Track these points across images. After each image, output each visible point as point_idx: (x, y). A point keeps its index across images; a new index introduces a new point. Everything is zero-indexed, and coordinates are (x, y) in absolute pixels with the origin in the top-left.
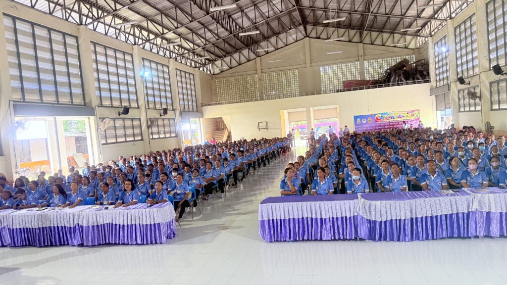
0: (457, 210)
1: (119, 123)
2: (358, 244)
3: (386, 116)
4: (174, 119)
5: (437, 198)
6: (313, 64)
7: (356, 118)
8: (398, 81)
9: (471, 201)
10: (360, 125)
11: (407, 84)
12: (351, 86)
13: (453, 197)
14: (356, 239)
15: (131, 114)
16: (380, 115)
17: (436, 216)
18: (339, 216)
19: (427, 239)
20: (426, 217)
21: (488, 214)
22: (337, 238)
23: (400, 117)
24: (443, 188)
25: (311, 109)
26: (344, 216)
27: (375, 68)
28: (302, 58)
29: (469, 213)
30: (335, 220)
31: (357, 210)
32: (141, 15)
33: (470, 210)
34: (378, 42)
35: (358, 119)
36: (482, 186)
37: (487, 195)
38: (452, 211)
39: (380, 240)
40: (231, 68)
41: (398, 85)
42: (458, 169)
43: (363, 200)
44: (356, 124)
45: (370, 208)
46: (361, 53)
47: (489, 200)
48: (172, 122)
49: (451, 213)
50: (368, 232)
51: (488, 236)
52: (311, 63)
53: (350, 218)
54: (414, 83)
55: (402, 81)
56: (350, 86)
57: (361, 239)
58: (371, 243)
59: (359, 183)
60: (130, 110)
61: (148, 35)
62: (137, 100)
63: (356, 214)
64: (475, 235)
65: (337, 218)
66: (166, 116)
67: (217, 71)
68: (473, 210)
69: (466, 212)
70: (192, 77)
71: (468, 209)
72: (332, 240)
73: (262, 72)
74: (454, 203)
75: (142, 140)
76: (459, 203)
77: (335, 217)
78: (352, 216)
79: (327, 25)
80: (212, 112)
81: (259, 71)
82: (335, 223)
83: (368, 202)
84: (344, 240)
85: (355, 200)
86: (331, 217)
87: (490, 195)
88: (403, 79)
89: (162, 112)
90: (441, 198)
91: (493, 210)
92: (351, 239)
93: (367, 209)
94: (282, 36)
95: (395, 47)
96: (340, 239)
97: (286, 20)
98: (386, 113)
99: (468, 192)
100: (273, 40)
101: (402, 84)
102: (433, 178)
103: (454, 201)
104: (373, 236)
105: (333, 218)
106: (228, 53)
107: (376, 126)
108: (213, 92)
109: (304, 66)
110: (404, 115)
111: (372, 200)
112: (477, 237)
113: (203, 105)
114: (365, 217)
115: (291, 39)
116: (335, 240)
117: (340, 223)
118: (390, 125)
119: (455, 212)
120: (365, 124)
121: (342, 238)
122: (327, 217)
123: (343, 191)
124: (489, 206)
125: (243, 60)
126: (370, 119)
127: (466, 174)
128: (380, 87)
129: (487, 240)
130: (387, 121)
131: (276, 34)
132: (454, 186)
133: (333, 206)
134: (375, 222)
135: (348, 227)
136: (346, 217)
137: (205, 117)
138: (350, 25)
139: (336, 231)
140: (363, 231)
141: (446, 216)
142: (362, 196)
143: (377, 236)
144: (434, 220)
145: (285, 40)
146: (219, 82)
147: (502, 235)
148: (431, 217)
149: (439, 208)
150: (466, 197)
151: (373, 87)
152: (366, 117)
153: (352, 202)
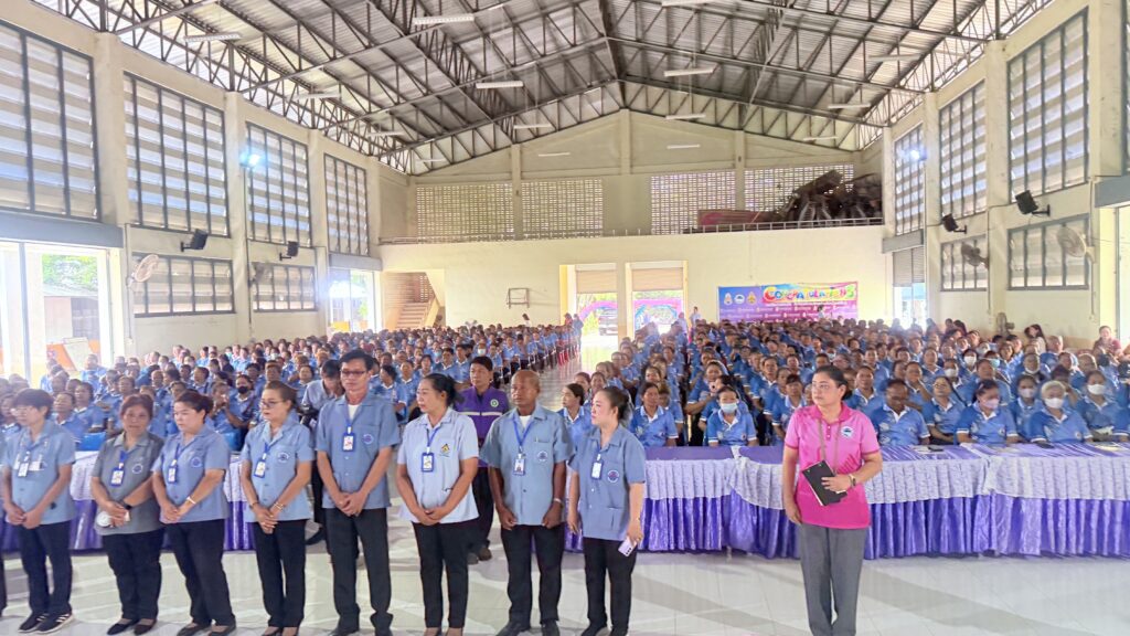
0: (952, 491)
1: (180, 269)
3: (785, 291)
4: (312, 269)
5: (907, 463)
6: (636, 169)
7: (723, 291)
8: (815, 218)
9: (982, 473)
10: (731, 307)
11: (835, 224)
12: (714, 223)
13: (943, 461)
14: (725, 552)
15: (212, 248)
16: (774, 289)
17: (906, 504)
18: (690, 496)
19: (884, 555)
20: (883, 505)
21: (1017, 501)
22: (682, 547)
23: (815, 295)
25: (628, 265)
26: (700, 495)
27: (770, 187)
28: (614, 152)
29: (975, 499)
30: (680, 505)
31: (732, 484)
32: (249, 22)
33: (979, 492)
34: (777, 130)
35: (728, 295)
36: (1005, 441)
37: (1015, 460)
38: (940, 493)
39: (778, 553)
40: (453, 163)
41: (816, 225)
42: (950, 406)
43: (743, 460)
44: (722, 306)
45: (759, 479)
46: (740, 152)
47: (1020, 471)
48: (307, 274)
49: (937, 497)
50: (752, 540)
51: (1016, 554)
52: (632, 166)
53: (714, 500)
54: (849, 224)
56: (712, 221)
57: (739, 553)
59: (735, 421)
60: (209, 241)
61: (265, 71)
62: (228, 218)
63: (727, 493)
64: (986, 547)
65: (684, 500)
66: (293, 261)
67: (420, 167)
68: (986, 492)
69: (970, 495)
70: (360, 175)
71: (975, 491)
72: (670, 551)
73: (522, 178)
74: (944, 476)
75: (233, 311)
76: (956, 476)
77: (680, 497)
78: (719, 496)
79: (671, 84)
80: (404, 259)
81: (516, 175)
82: (680, 513)
83: (756, 466)
84: (698, 551)
85: (726, 461)
86: (671, 497)
87: (1022, 459)
88: (827, 215)
89: (285, 250)
90: (917, 463)
91: (1028, 494)
92: (714, 552)
93: (753, 481)
94: (572, 101)
95: (812, 143)
96: (688, 550)
97: (582, 66)
98: (787, 286)
99: (974, 451)
100: (551, 108)
101: (823, 225)
102: (897, 417)
103: (944, 470)
104: (762, 544)
105: (675, 500)
107: (763, 313)
108: (409, 214)
109: (615, 170)
110: (825, 292)
111: (764, 461)
112: (990, 554)
113: (383, 242)
114: (747, 500)
116: (677, 550)
117: (690, 510)
118: (793, 312)
119: (946, 496)
120: (743, 305)
121: (693, 547)
122: (663, 497)
124: (1020, 485)
125: (481, 146)
126: (751, 295)
128: (776, 227)
129: (1013, 563)
130: (789, 303)
131: (559, 95)
133: (678, 469)
134: (768, 512)
135: (709, 522)
136: (705, 499)
137: (386, 269)
138: (720, 91)
139: (681, 532)
140: (743, 531)
141: (926, 502)
142: (742, 453)
143: (773, 549)
144: (901, 512)
145: (576, 112)
146: (423, 194)
147: (1046, 554)
148: (895, 506)
149: (911, 485)
150: (971, 461)
151: (763, 228)
152: (745, 291)
153: (719, 463)
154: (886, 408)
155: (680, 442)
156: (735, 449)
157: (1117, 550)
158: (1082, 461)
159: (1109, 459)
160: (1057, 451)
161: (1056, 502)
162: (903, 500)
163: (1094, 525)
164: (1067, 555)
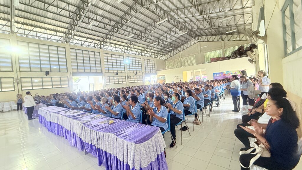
1: (115, 78)
4: (142, 76)
10: (216, 77)
12: (214, 60)
16: (226, 73)
28: (197, 50)
35: (215, 75)
40: (171, 57)
44: (214, 77)
46: (223, 45)
48: (141, 77)
52: (201, 52)
55: (237, 56)
70: (153, 61)
73: (181, 57)
81: (180, 57)
89: (135, 74)
94: (189, 43)
98: (228, 72)
107: (223, 78)
109: (197, 53)
110: (238, 72)
113: (157, 71)
118: (230, 77)
120: (218, 76)
125: (175, 53)
126: (220, 74)
130: (229, 75)
137: (158, 75)
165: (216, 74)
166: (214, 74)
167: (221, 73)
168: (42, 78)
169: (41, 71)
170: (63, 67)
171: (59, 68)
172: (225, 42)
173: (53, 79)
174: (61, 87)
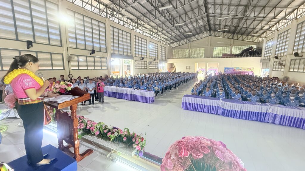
0: (261, 111)
1: (140, 62)
2: (217, 116)
3: (238, 69)
5: (253, 105)
6: (211, 46)
9: (269, 109)
10: (227, 71)
11: (250, 57)
13: (260, 106)
14: (216, 114)
15: (144, 60)
16: (236, 68)
17: (252, 112)
18: (212, 105)
19: (246, 119)
20: (247, 112)
21: (276, 115)
22: (209, 112)
23: (244, 70)
24: (257, 101)
25: (208, 63)
26: (213, 105)
27: (237, 50)
28: (207, 43)
29: (267, 113)
30: (210, 106)
31: (219, 104)
32: (151, 26)
33: (267, 112)
34: (241, 39)
36: (276, 103)
37: (277, 108)
38: (259, 111)
39: (226, 116)
40: (179, 46)
41: (246, 57)
42: (266, 95)
43: (222, 101)
44: (225, 71)
46: (232, 43)
47: (277, 110)
48: (156, 63)
49: (258, 111)
50: (222, 113)
51: (273, 123)
52: (210, 46)
53: (216, 106)
54: (254, 57)
56: (225, 56)
57: (219, 115)
58: (223, 117)
59: (222, 95)
60: (144, 58)
61: (153, 33)
62: (147, 55)
63: (218, 106)
64: (267, 121)
65: (211, 106)
67: (174, 46)
68: (269, 112)
69: (265, 112)
70: (165, 48)
71: (266, 111)
72: (207, 113)
74: (260, 108)
75: (147, 68)
76: (263, 109)
77: (210, 105)
78: (217, 106)
79: (219, 32)
80: (170, 61)
81: (190, 47)
82: (210, 107)
83: (224, 102)
84: (212, 113)
85: (219, 101)
86: (208, 105)
87: (278, 108)
88: (249, 55)
89: (154, 60)
90: (255, 106)
91: (278, 113)
92: (214, 114)
93: (223, 105)
95: (248, 41)
96: (210, 113)
97: (203, 29)
98: (239, 68)
99: (268, 105)
100: (197, 36)
101: (248, 57)
102: (253, 97)
104: (223, 114)
105: (209, 106)
106: (179, 40)
108: (172, 54)
109: (207, 46)
110: (246, 69)
111: (226, 101)
112: (268, 122)
113: (167, 58)
114: (222, 107)
115: (204, 36)
116: (208, 113)
117: (211, 107)
118: (239, 73)
119: (260, 112)
120: (229, 71)
121: (211, 113)
122: (207, 105)
123: (215, 96)
124: (277, 112)
125: (184, 43)
127: (269, 97)
128: (238, 57)
129: (273, 125)
130: (238, 71)
131: (198, 34)
132: (262, 102)
133: (210, 101)
134: (225, 110)
135: (214, 109)
136: (214, 106)
137: (168, 63)
139: (210, 110)
140: (220, 112)
141: (256, 112)
142: (222, 100)
143: (225, 115)
144: (250, 113)
145: (201, 37)
146: (174, 51)
147: (280, 124)
148: (249, 112)
149: (253, 109)
150: (267, 106)
151: (235, 57)
152: (230, 68)
153: (217, 101)
154: (251, 95)
155: (212, 97)
156: (221, 99)
157: (297, 126)
158: (293, 110)
159: (299, 110)
160: (287, 107)
161: (284, 116)
162: (251, 111)
163: (293, 121)
164: (285, 125)
165: (227, 68)
166: (225, 68)
167: (232, 68)
168: (87, 56)
169: (86, 49)
170: (103, 46)
171: (100, 47)
172: (234, 40)
173: (96, 59)
174: (101, 69)
